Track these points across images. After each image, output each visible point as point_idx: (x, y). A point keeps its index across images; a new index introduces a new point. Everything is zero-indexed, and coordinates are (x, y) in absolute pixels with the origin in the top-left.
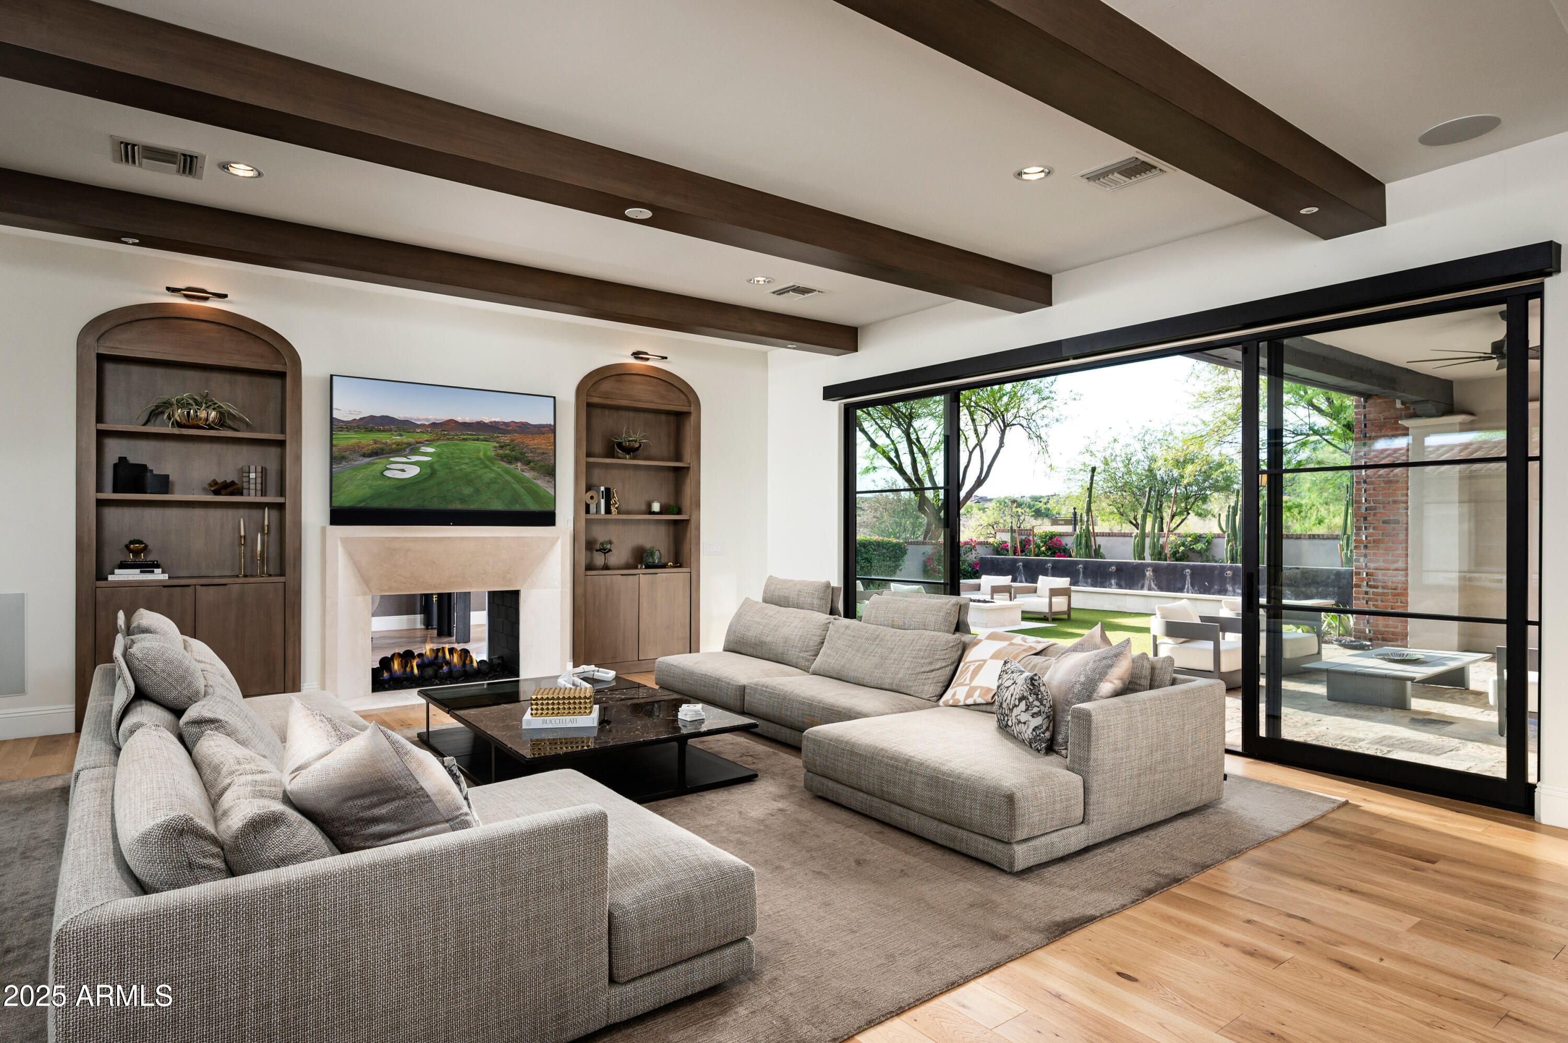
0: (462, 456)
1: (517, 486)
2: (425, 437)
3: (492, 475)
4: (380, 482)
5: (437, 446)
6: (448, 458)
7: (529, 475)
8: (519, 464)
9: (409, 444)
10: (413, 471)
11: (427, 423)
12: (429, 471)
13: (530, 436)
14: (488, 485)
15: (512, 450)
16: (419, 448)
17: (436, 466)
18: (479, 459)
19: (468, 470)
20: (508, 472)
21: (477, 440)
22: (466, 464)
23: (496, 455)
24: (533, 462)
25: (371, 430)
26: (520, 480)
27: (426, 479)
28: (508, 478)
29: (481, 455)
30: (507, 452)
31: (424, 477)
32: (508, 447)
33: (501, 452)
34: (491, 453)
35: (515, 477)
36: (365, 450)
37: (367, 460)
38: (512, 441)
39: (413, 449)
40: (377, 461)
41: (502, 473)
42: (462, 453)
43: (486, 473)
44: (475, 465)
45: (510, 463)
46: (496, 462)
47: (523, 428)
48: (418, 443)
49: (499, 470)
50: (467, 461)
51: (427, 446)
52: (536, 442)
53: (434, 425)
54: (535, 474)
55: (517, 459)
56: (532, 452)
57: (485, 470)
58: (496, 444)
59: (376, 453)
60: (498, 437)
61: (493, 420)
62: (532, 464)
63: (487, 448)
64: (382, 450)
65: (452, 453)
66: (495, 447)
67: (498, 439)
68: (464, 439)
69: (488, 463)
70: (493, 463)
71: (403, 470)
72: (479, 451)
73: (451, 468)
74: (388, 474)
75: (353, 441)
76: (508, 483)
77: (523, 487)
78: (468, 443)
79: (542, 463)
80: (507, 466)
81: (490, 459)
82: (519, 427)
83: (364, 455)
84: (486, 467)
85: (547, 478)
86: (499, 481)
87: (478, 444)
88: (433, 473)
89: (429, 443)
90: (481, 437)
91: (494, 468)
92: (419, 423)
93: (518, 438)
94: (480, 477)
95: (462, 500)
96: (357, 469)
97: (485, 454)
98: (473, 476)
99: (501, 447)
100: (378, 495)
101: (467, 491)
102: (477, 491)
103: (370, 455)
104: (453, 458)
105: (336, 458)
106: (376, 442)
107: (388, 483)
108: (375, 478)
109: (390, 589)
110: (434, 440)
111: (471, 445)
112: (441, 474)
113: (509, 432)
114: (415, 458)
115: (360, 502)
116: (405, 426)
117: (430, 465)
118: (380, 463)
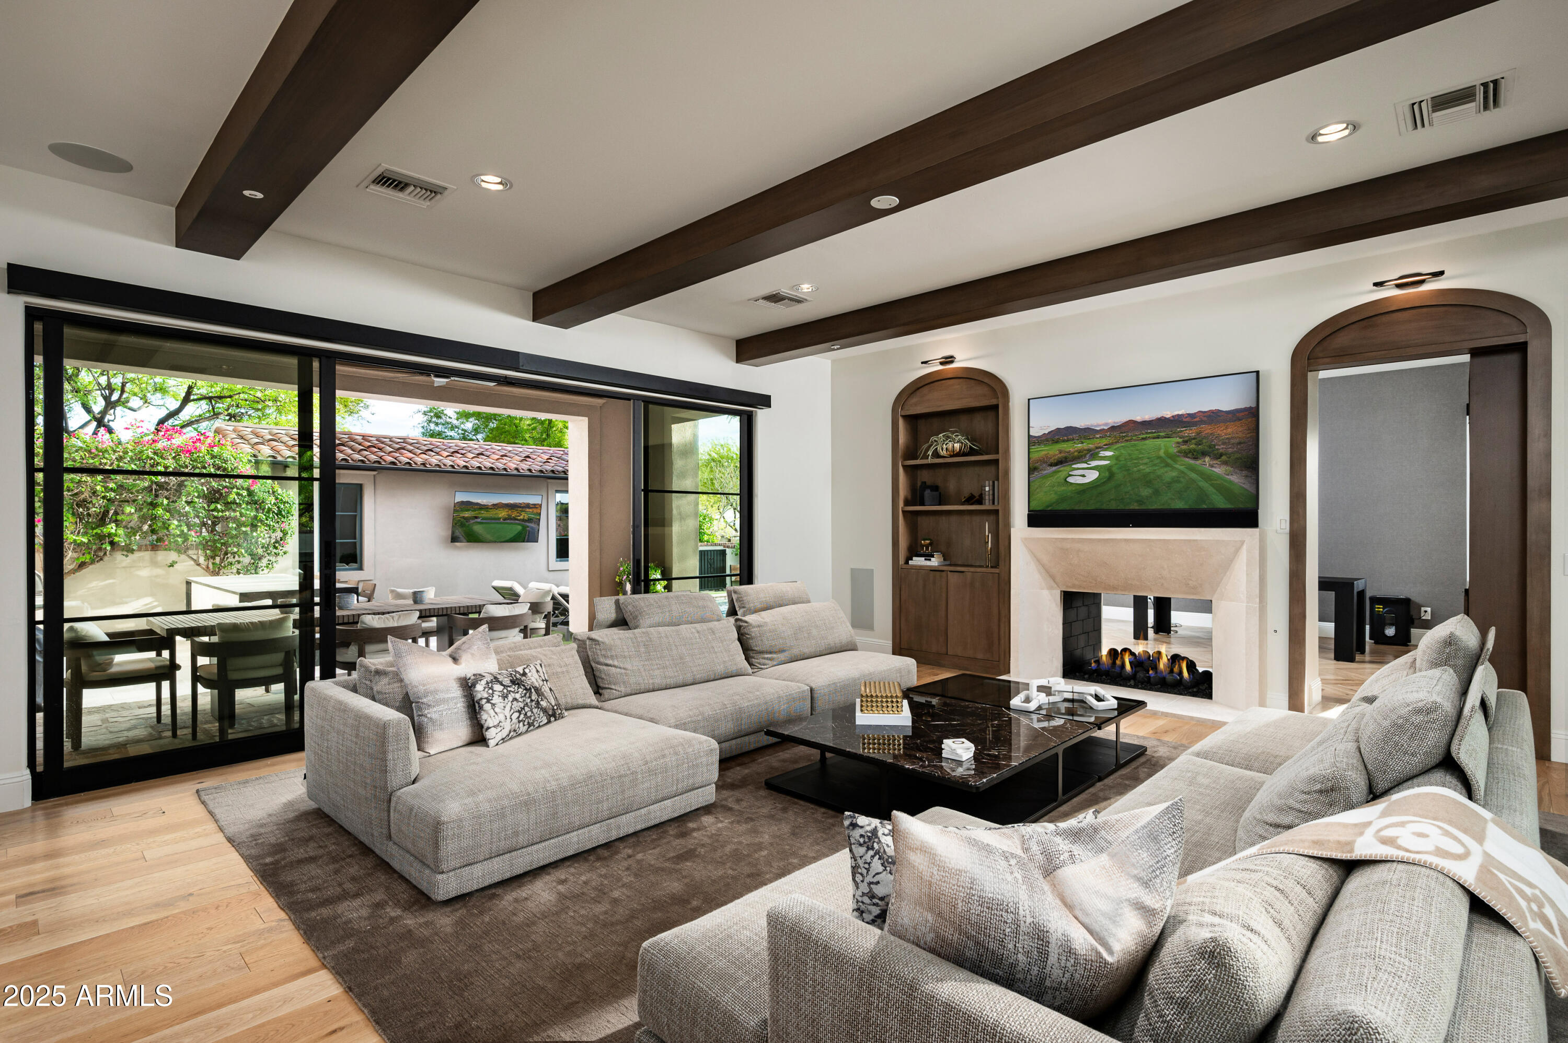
0: (1140, 456)
1: (1203, 484)
2: (1104, 441)
3: (1174, 474)
4: (1063, 488)
5: (1115, 449)
6: (1126, 459)
7: (1219, 470)
8: (1207, 459)
9: (1089, 450)
10: (1093, 476)
11: (1106, 428)
12: (1107, 474)
13: (1222, 424)
14: (1169, 485)
15: (1198, 444)
16: (1098, 453)
17: (1114, 469)
18: (1159, 457)
19: (1148, 470)
20: (1192, 469)
21: (1158, 437)
22: (1146, 464)
23: (1179, 452)
24: (1226, 454)
25: (1057, 442)
26: (1208, 478)
27: (1104, 482)
28: (1194, 475)
29: (1162, 453)
30: (1193, 446)
31: (1102, 481)
32: (1193, 441)
33: (1184, 447)
34: (1173, 450)
35: (1202, 474)
36: (1052, 460)
37: (1054, 468)
38: (1198, 434)
39: (1093, 454)
40: (1062, 469)
41: (1186, 471)
42: (1141, 453)
43: (1166, 472)
44: (1155, 465)
45: (1196, 458)
46: (1178, 459)
48: (1097, 448)
49: (1182, 468)
50: (1146, 461)
51: (1105, 450)
52: (1230, 430)
53: (1113, 428)
54: (1228, 468)
55: (1204, 454)
56: (1224, 443)
57: (1166, 469)
58: (1180, 440)
59: (1060, 462)
60: (1181, 431)
61: (1176, 413)
62: (1224, 458)
63: (1169, 444)
64: (1066, 458)
65: (1130, 455)
66: (1178, 443)
67: (1180, 434)
68: (1143, 439)
69: (1169, 461)
70: (1175, 461)
71: (1084, 476)
72: (1160, 449)
73: (1129, 470)
74: (1070, 480)
75: (1044, 453)
76: (1193, 481)
77: (1212, 485)
78: (1147, 442)
80: (1192, 462)
81: (1172, 457)
83: (1051, 465)
84: (1167, 465)
85: (1245, 473)
86: (1182, 479)
87: (1158, 441)
88: (1112, 475)
89: (1107, 447)
90: (1162, 434)
91: (1177, 466)
92: (1098, 429)
93: (1206, 429)
94: (1159, 477)
95: (1140, 502)
96: (1046, 477)
97: (1166, 453)
98: (1152, 476)
99: (1185, 442)
100: (1063, 499)
101: (1145, 492)
102: (1157, 492)
103: (1056, 464)
104: (1132, 459)
105: (1032, 470)
106: (1060, 452)
107: (1070, 488)
108: (1059, 484)
109: (1074, 586)
110: (1112, 444)
111: (1150, 443)
112: (1119, 476)
113: (1195, 424)
114: (1094, 463)
115: (1048, 506)
116: (1086, 433)
117: (1108, 468)
118: (1064, 470)
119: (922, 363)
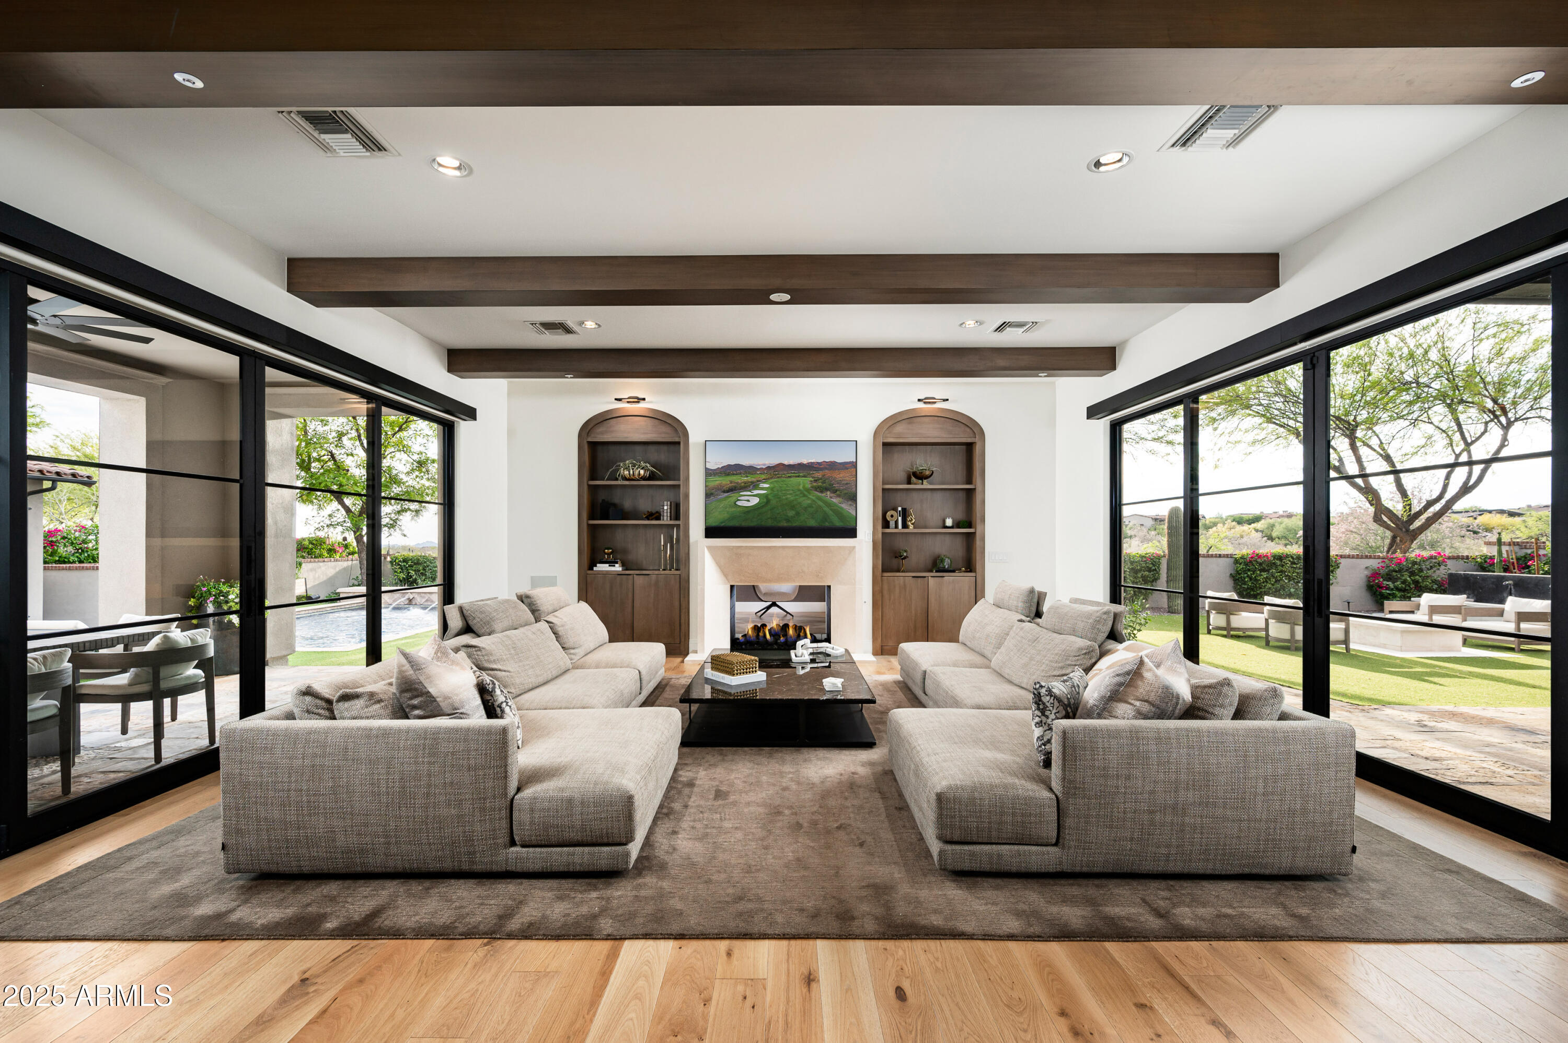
0: (787, 488)
1: (826, 509)
2: (763, 477)
3: (809, 502)
4: (733, 509)
5: (770, 483)
6: (778, 490)
7: (835, 500)
8: (828, 493)
9: (752, 482)
10: (755, 501)
11: (764, 467)
12: (765, 500)
13: (837, 471)
14: (805, 509)
15: (824, 483)
16: (758, 485)
17: (770, 497)
18: (799, 490)
19: (792, 498)
20: (820, 499)
21: (799, 477)
22: (791, 494)
23: (812, 487)
24: (840, 490)
25: (728, 475)
26: (829, 505)
28: (820, 503)
29: (801, 487)
30: (820, 484)
31: (762, 505)
32: (820, 480)
33: (815, 484)
34: (808, 486)
35: (825, 502)
36: (725, 488)
37: (726, 494)
38: (823, 476)
39: (755, 485)
40: (732, 495)
41: (816, 500)
42: (787, 486)
43: (804, 500)
44: (797, 495)
45: (822, 492)
46: (811, 492)
47: (832, 466)
48: (758, 481)
49: (814, 498)
50: (791, 492)
51: (764, 483)
52: (841, 475)
53: (769, 468)
54: (841, 499)
55: (827, 489)
56: (838, 483)
57: (804, 498)
58: (812, 479)
59: (732, 490)
60: (813, 473)
61: (810, 461)
62: (838, 492)
63: (805, 482)
64: (735, 487)
65: (781, 487)
66: (811, 481)
67: (813, 475)
68: (789, 477)
69: (806, 493)
70: (809, 493)
71: (748, 501)
72: (800, 485)
73: (780, 498)
74: (739, 503)
75: (717, 482)
76: (820, 507)
77: (832, 510)
78: (792, 479)
79: (845, 491)
80: (819, 494)
81: (808, 490)
82: (830, 465)
83: (724, 492)
84: (805, 496)
85: (850, 502)
86: (813, 506)
87: (799, 479)
88: (768, 501)
89: (765, 481)
90: (801, 474)
91: (810, 497)
92: (758, 467)
93: (828, 473)
94: (800, 503)
95: (788, 520)
96: (720, 500)
97: (804, 487)
98: (795, 503)
99: (816, 481)
100: (733, 518)
101: (791, 513)
102: (798, 514)
103: (728, 492)
104: (781, 491)
105: (708, 495)
106: (731, 482)
107: (739, 509)
108: (731, 506)
109: (741, 581)
110: (768, 479)
111: (794, 480)
112: (774, 502)
113: (821, 469)
114: (756, 492)
115: (722, 523)
116: (750, 470)
117: (766, 496)
118: (734, 496)
119: (616, 399)
